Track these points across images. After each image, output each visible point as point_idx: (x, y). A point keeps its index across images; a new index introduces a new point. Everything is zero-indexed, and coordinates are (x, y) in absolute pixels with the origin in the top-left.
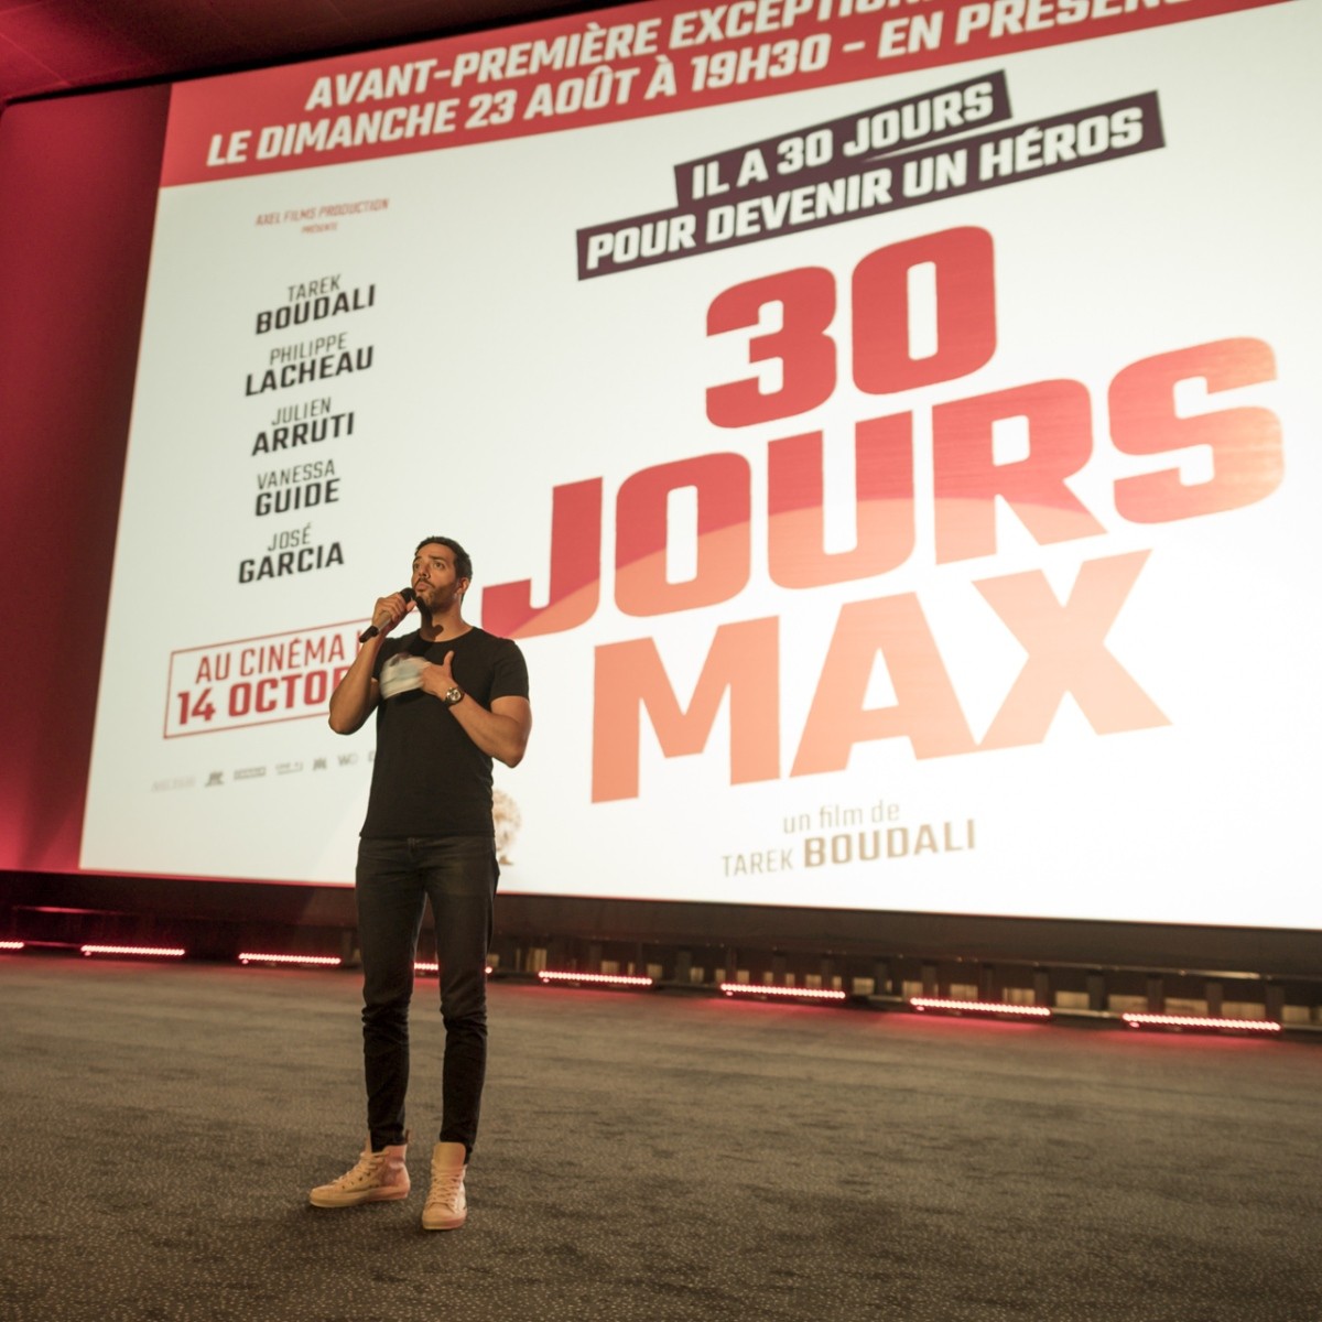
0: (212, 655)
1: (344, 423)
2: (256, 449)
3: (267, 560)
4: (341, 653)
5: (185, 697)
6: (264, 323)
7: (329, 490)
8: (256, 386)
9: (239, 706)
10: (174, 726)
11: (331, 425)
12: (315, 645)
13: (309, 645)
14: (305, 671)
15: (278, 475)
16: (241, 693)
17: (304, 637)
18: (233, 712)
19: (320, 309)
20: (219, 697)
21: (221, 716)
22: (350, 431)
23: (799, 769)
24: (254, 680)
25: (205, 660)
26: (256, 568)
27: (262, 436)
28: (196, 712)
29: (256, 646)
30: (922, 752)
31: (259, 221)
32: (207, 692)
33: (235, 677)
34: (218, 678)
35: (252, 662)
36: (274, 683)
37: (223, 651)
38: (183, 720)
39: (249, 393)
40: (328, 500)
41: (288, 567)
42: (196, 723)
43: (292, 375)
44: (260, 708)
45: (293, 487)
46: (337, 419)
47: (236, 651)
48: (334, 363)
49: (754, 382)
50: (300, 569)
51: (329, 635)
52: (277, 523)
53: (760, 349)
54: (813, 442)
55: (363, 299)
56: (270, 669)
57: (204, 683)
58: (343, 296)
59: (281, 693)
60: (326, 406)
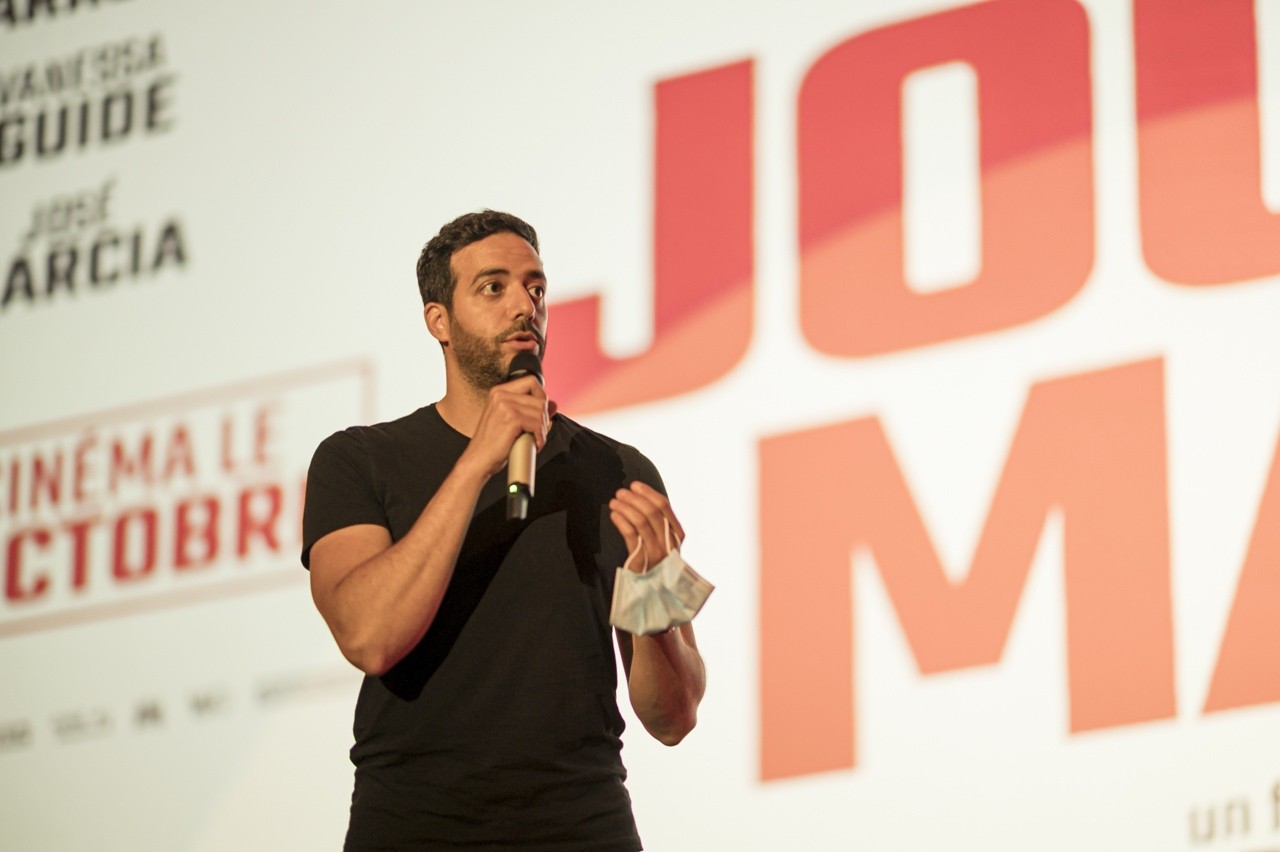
3: (21, 264)
4: (190, 467)
7: (153, 106)
12: (132, 448)
13: (117, 452)
14: (109, 507)
15: (40, 78)
23: (1224, 695)
36: (43, 538)
40: (151, 124)
41: (69, 278)
44: (14, 594)
50: (94, 278)
51: (162, 428)
56: (34, 502)
59: (56, 561)
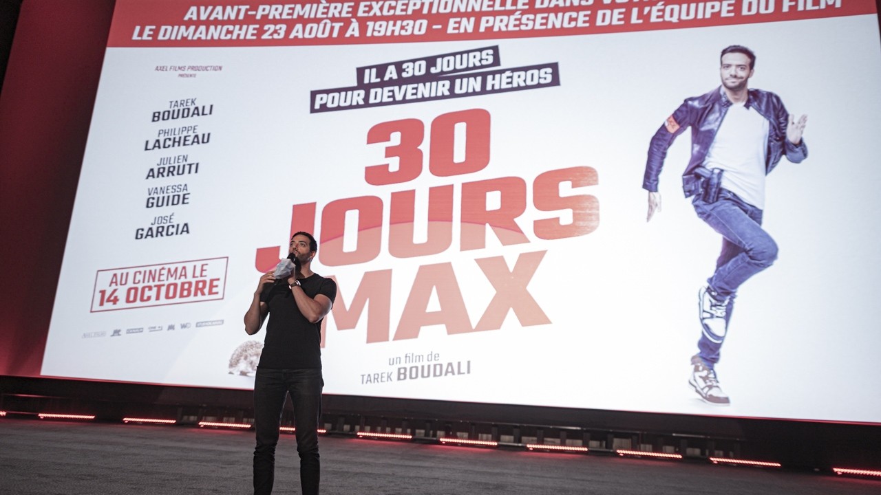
0: (119, 273)
1: (194, 167)
2: (149, 176)
3: (151, 229)
4: (185, 275)
5: (103, 292)
6: (156, 117)
7: (184, 198)
8: (150, 146)
9: (131, 298)
10: (96, 307)
11: (187, 168)
12: (172, 271)
13: (169, 270)
14: (166, 283)
15: (159, 190)
16: (133, 292)
17: (167, 267)
18: (128, 301)
19: (185, 113)
20: (121, 293)
21: (122, 303)
22: (196, 172)
24: (140, 286)
25: (115, 275)
26: (145, 233)
27: (152, 170)
28: (108, 300)
29: (142, 270)
30: (450, 331)
31: (157, 69)
32: (115, 291)
33: (130, 284)
34: (121, 284)
35: (139, 277)
36: (150, 288)
37: (125, 271)
38: (102, 304)
39: (146, 149)
40: (183, 203)
41: (161, 233)
42: (108, 305)
43: (168, 143)
44: (142, 300)
45: (166, 195)
46: (190, 165)
47: (132, 272)
48: (191, 139)
49: (387, 166)
50: (167, 235)
51: (180, 266)
52: (156, 212)
53: (390, 152)
54: (412, 193)
55: (207, 111)
56: (148, 281)
57: (114, 286)
58: (197, 108)
59: (153, 293)
60: (185, 159)
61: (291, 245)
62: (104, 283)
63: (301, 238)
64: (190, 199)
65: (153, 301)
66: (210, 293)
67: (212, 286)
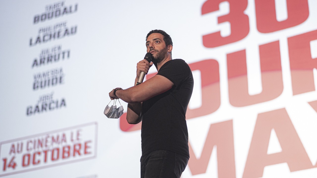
0: (16, 144)
1: (66, 55)
3: (37, 107)
5: (5, 160)
6: (36, 19)
8: (34, 41)
9: (26, 162)
11: (61, 56)
14: (51, 148)
16: (26, 158)
17: (51, 135)
18: (24, 165)
19: (57, 13)
20: (18, 160)
21: (19, 167)
24: (32, 153)
25: (13, 146)
26: (33, 110)
27: (36, 61)
28: (9, 166)
29: (33, 139)
30: (293, 169)
32: (13, 158)
33: (25, 152)
34: (18, 152)
35: (31, 145)
37: (20, 142)
38: (4, 169)
39: (31, 44)
42: (9, 170)
43: (47, 38)
44: (34, 163)
45: (47, 79)
46: (64, 53)
47: (25, 142)
48: (62, 33)
51: (61, 134)
52: (41, 92)
53: (221, 20)
54: (241, 55)
55: (73, 9)
57: (13, 154)
58: (65, 9)
60: (59, 48)
61: (147, 45)
62: (6, 152)
63: (155, 36)
64: (65, 79)
65: (42, 164)
66: (86, 153)
67: (86, 147)
